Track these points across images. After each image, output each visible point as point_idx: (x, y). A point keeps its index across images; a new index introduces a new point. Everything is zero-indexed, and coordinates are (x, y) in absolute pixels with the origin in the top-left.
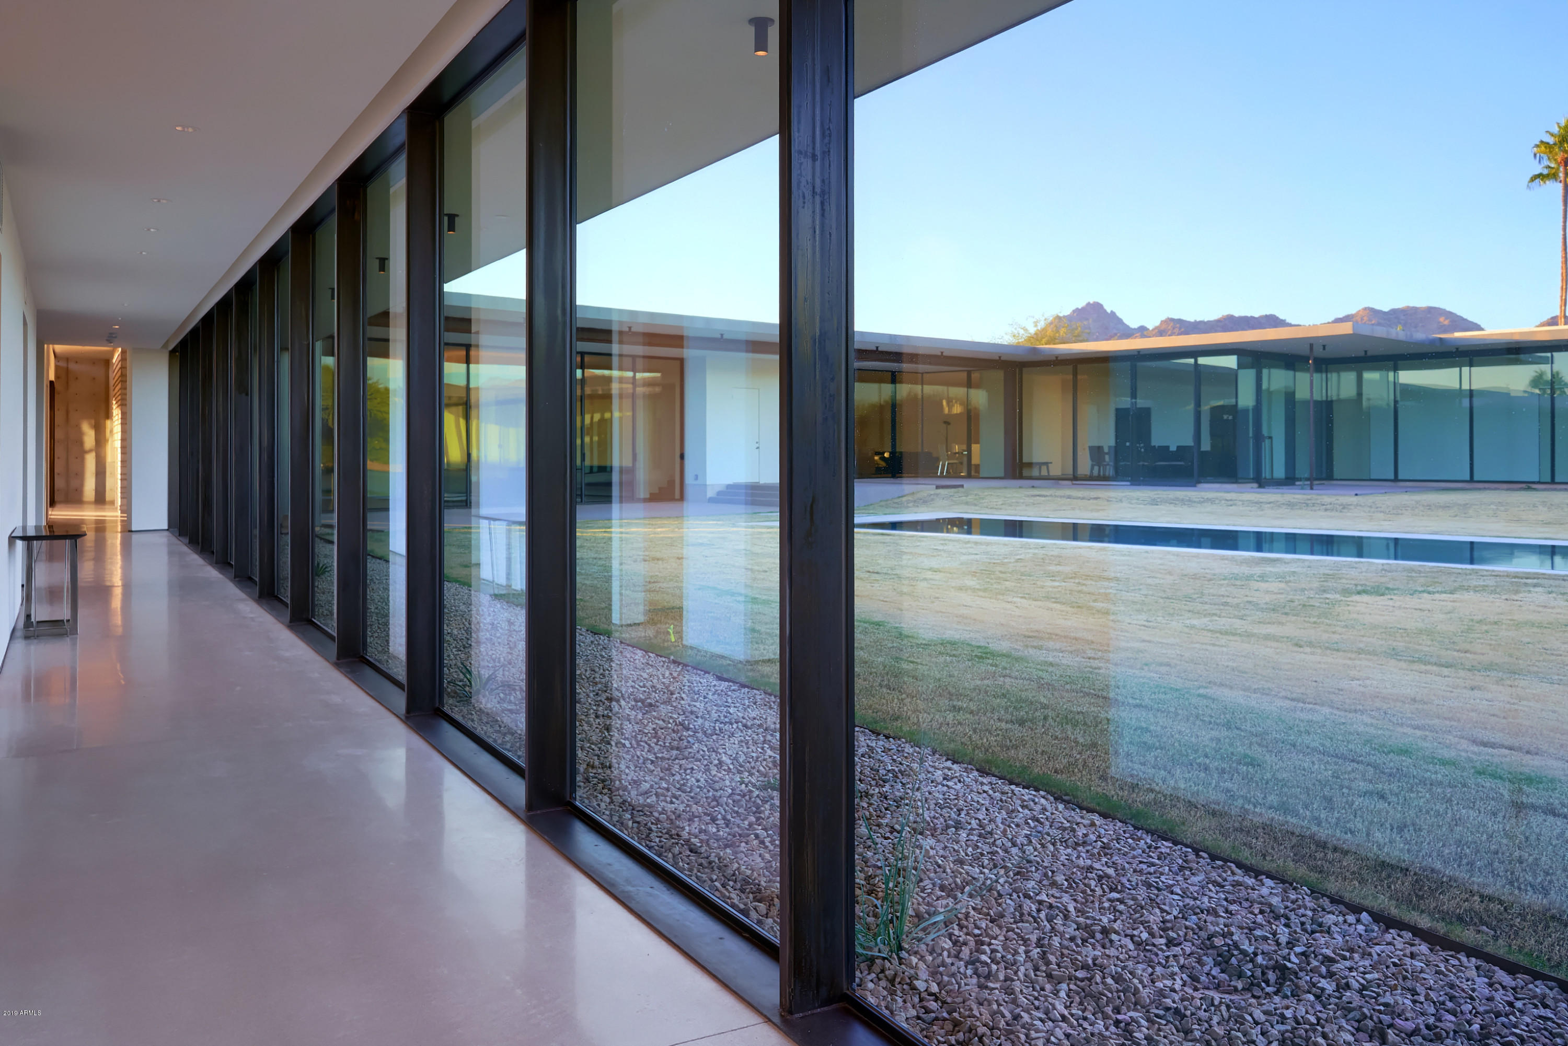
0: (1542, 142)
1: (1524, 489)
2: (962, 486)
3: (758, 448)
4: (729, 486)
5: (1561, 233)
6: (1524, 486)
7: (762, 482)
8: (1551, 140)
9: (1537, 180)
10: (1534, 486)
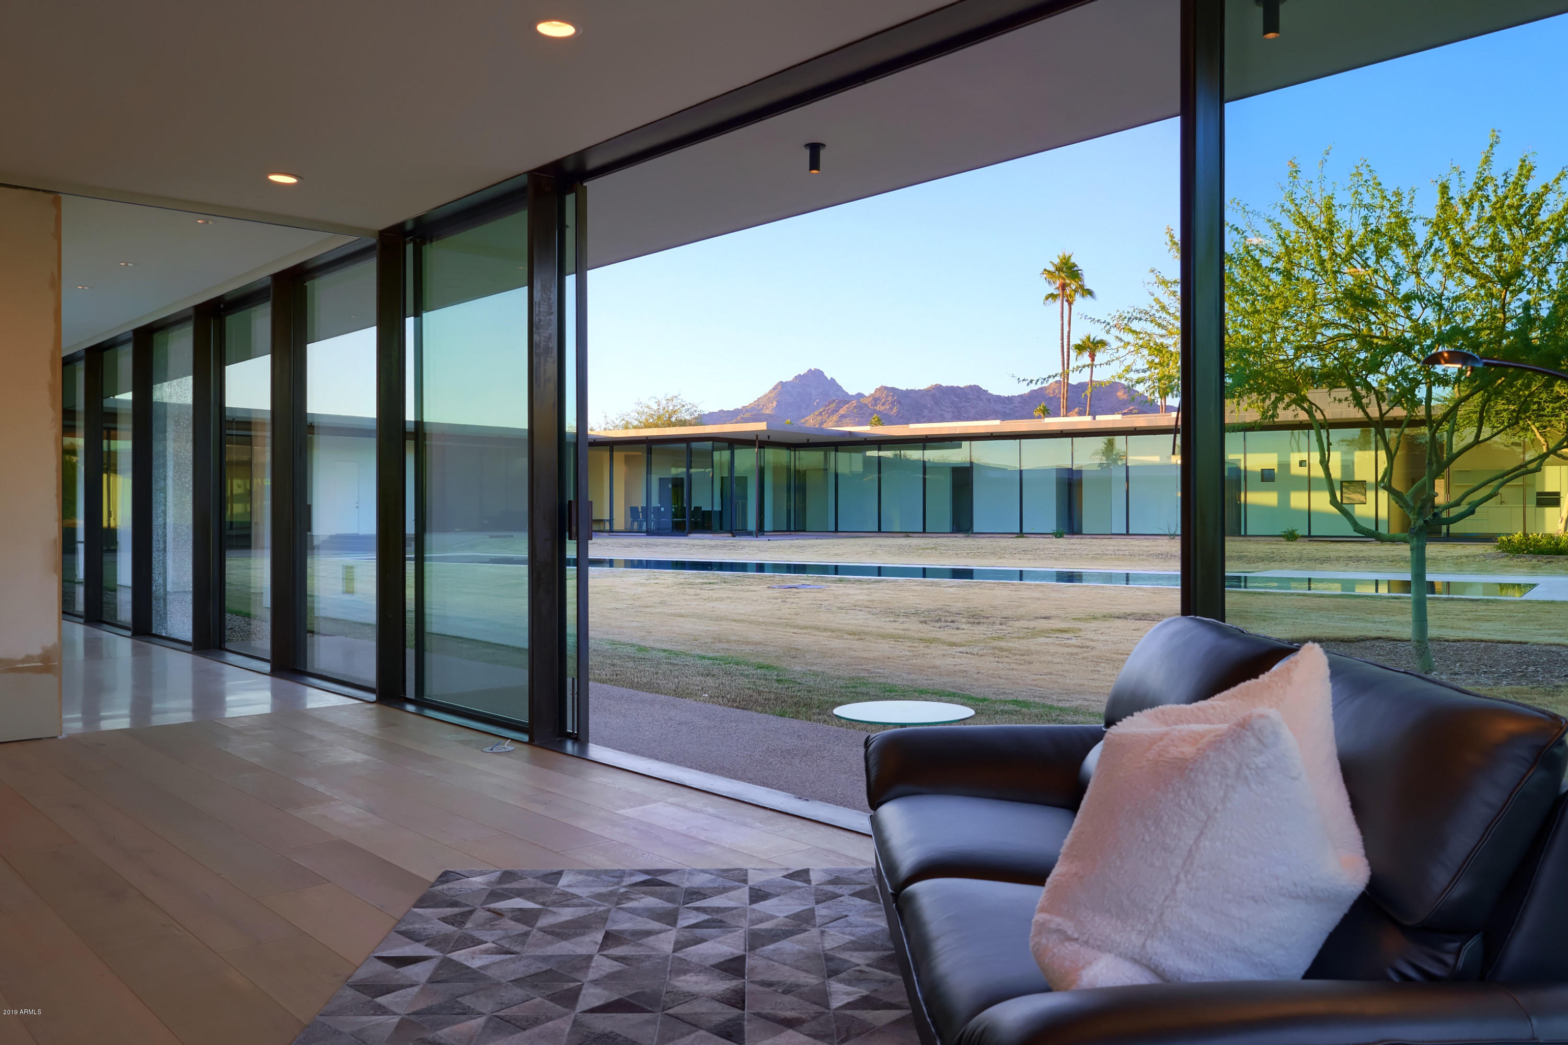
0: (1045, 270)
1: (905, 537)
2: (512, 536)
3: (357, 507)
4: (332, 537)
5: (1060, 342)
6: (904, 534)
7: (361, 533)
8: (1052, 269)
9: (1050, 299)
10: (910, 535)
